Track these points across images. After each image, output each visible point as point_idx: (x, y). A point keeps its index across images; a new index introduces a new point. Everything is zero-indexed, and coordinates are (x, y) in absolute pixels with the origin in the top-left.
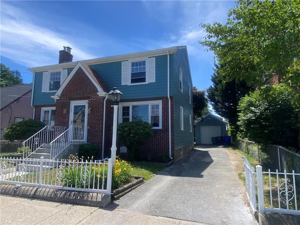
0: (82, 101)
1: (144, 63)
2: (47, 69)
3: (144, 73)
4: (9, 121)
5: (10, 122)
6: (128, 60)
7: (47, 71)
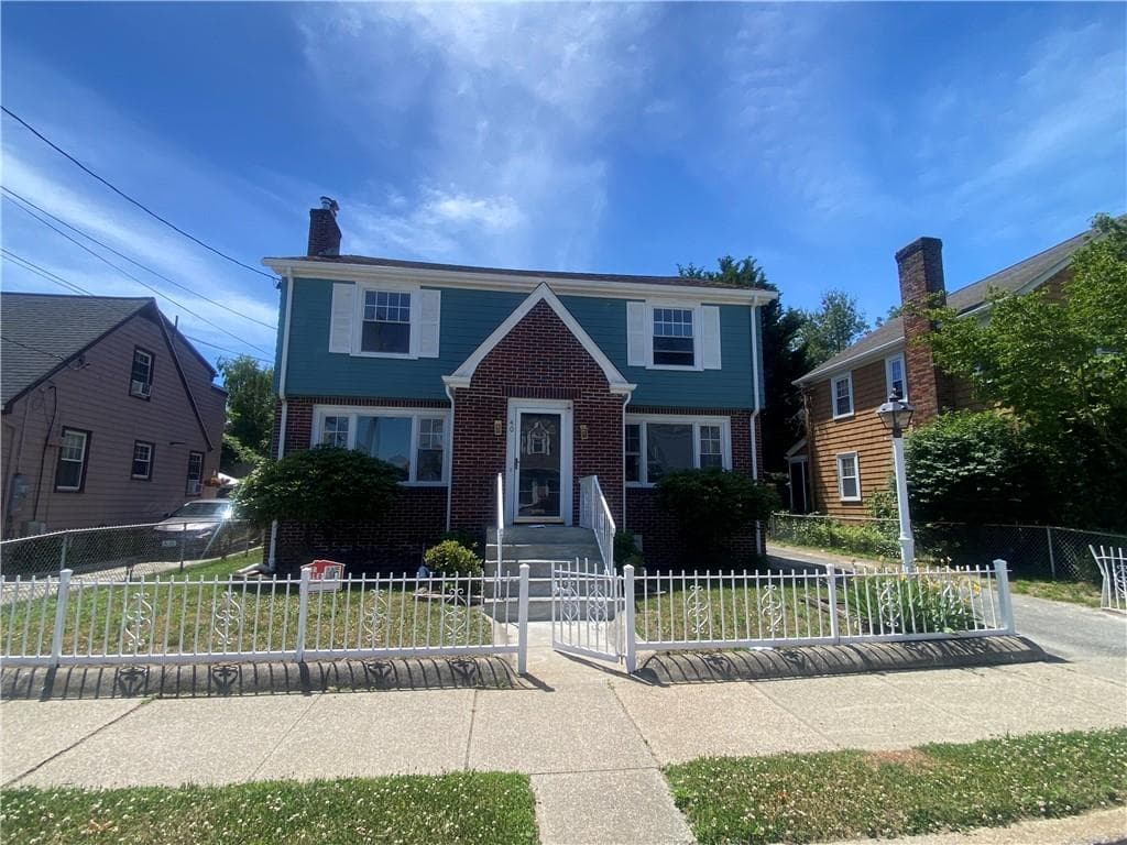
0: (552, 401)
1: (688, 315)
2: (354, 276)
3: (689, 343)
4: (41, 442)
5: (46, 444)
6: (644, 301)
7: (354, 283)
